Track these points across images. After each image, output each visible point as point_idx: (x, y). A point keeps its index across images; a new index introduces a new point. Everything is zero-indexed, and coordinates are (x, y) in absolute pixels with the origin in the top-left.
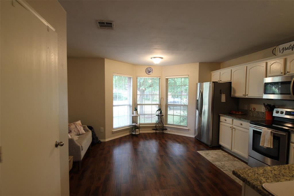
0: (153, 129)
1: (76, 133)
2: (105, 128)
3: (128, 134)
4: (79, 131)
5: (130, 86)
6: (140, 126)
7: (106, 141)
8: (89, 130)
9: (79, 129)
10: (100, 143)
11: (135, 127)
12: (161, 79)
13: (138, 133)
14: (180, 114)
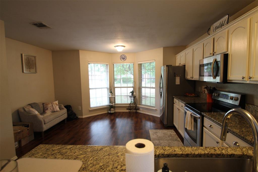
0: (127, 109)
1: (51, 110)
2: (82, 107)
3: (106, 112)
4: (54, 109)
5: (107, 72)
6: (115, 106)
7: (83, 117)
8: (64, 108)
9: (54, 107)
10: (77, 119)
11: (111, 107)
12: (134, 64)
13: (114, 112)
14: (150, 96)
